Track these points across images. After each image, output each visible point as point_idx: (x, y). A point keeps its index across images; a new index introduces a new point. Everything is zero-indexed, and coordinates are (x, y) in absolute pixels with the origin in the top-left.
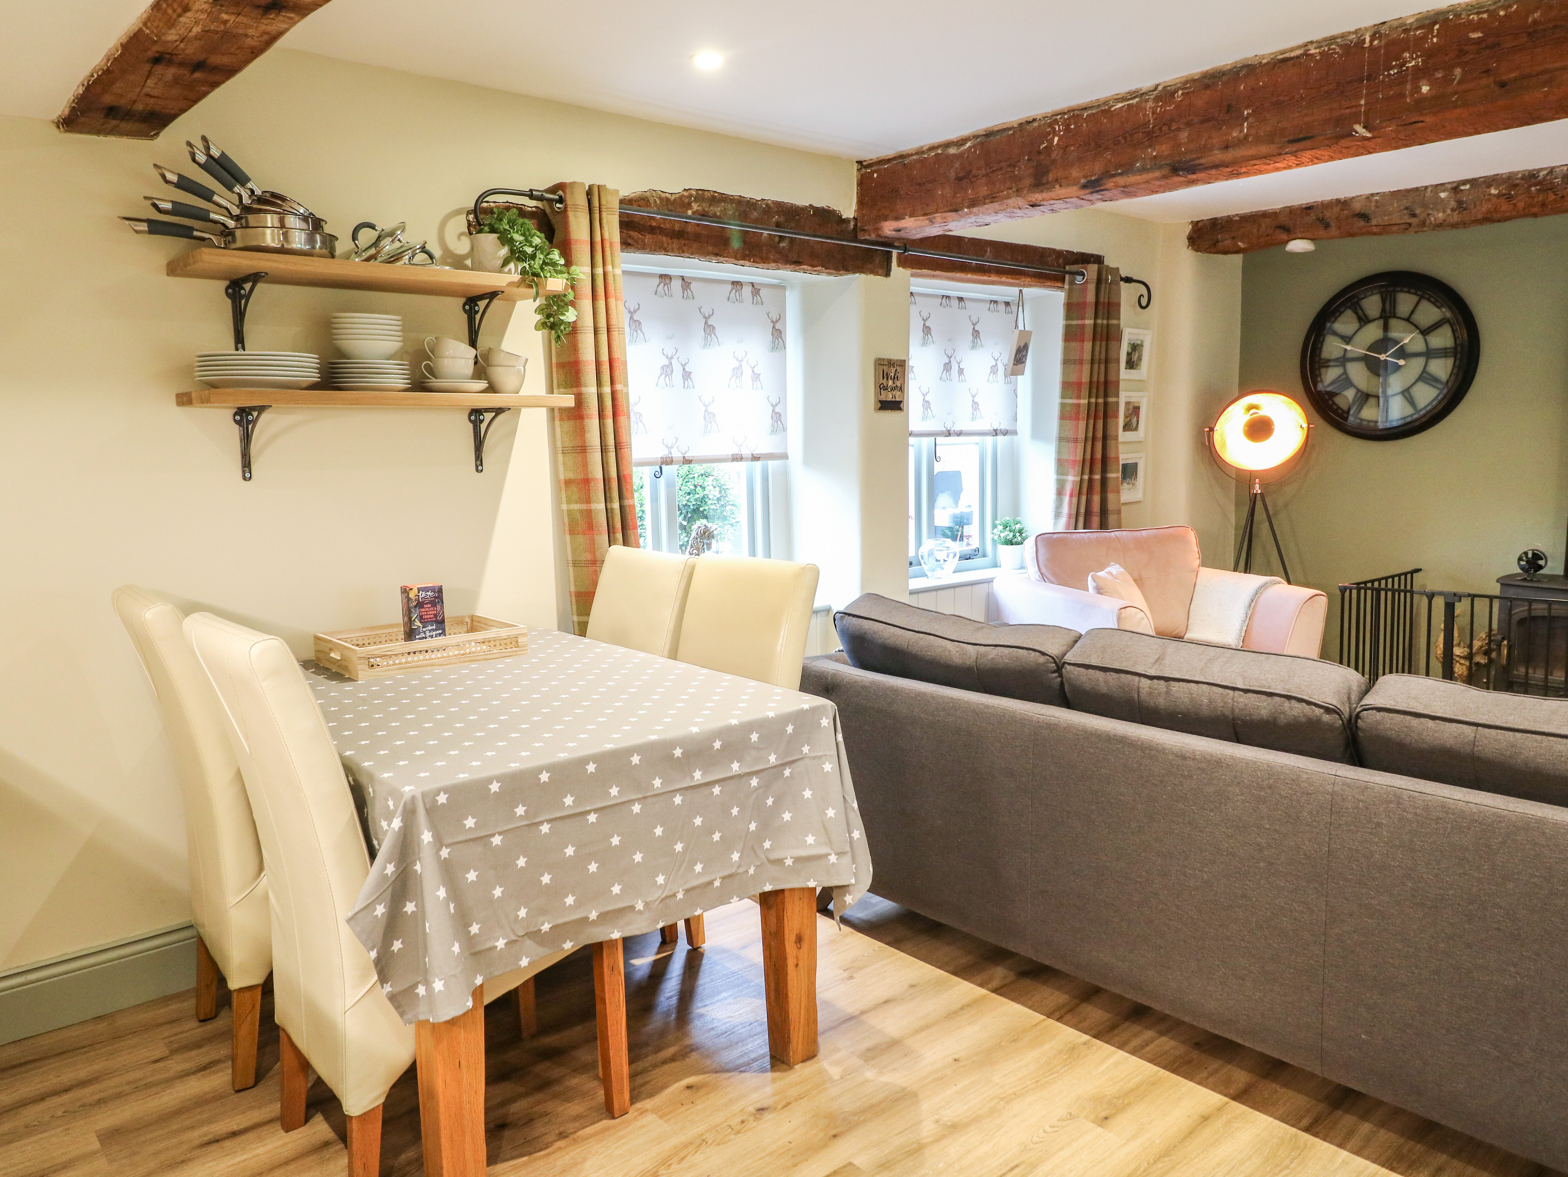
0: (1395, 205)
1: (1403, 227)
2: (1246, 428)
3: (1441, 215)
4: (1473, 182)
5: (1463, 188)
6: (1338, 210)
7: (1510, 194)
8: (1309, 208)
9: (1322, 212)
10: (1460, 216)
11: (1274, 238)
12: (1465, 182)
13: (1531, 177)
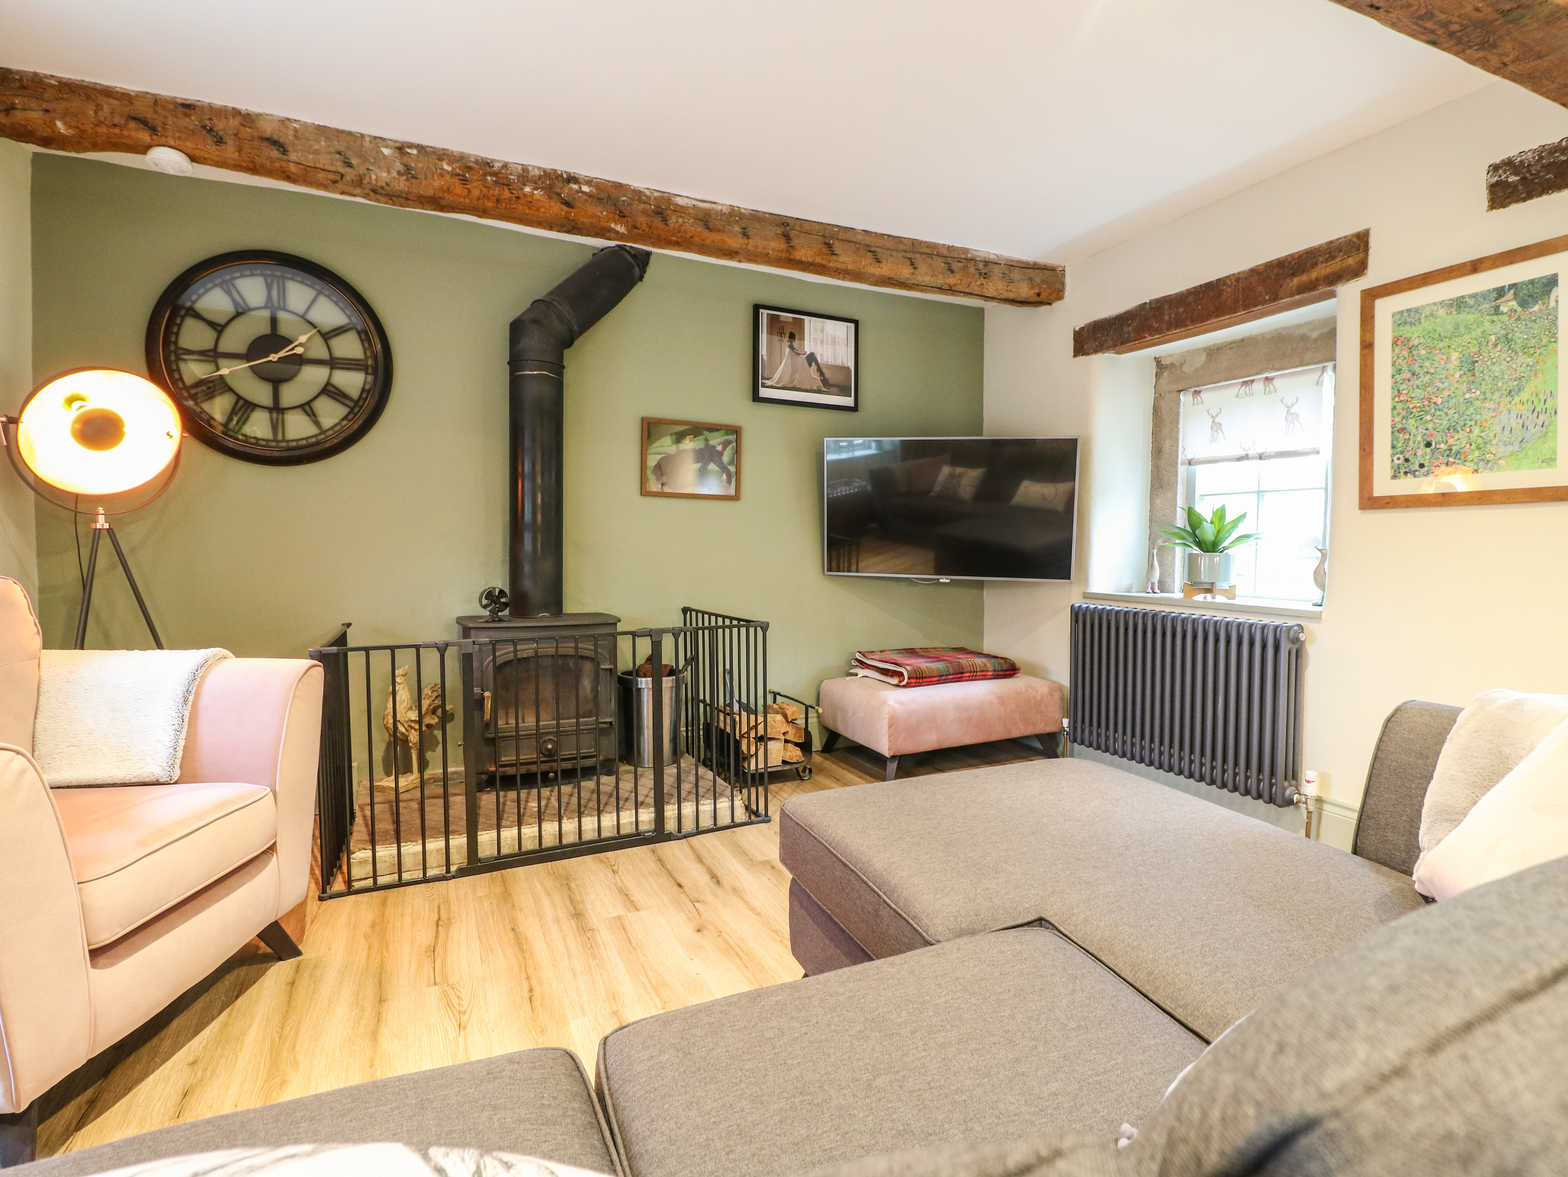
0: (323, 143)
1: (331, 176)
2: (77, 426)
3: (384, 174)
4: (420, 148)
5: (409, 151)
6: (236, 123)
7: (464, 176)
8: (188, 107)
9: (210, 119)
10: (408, 184)
11: (125, 133)
12: (411, 146)
13: (486, 164)
